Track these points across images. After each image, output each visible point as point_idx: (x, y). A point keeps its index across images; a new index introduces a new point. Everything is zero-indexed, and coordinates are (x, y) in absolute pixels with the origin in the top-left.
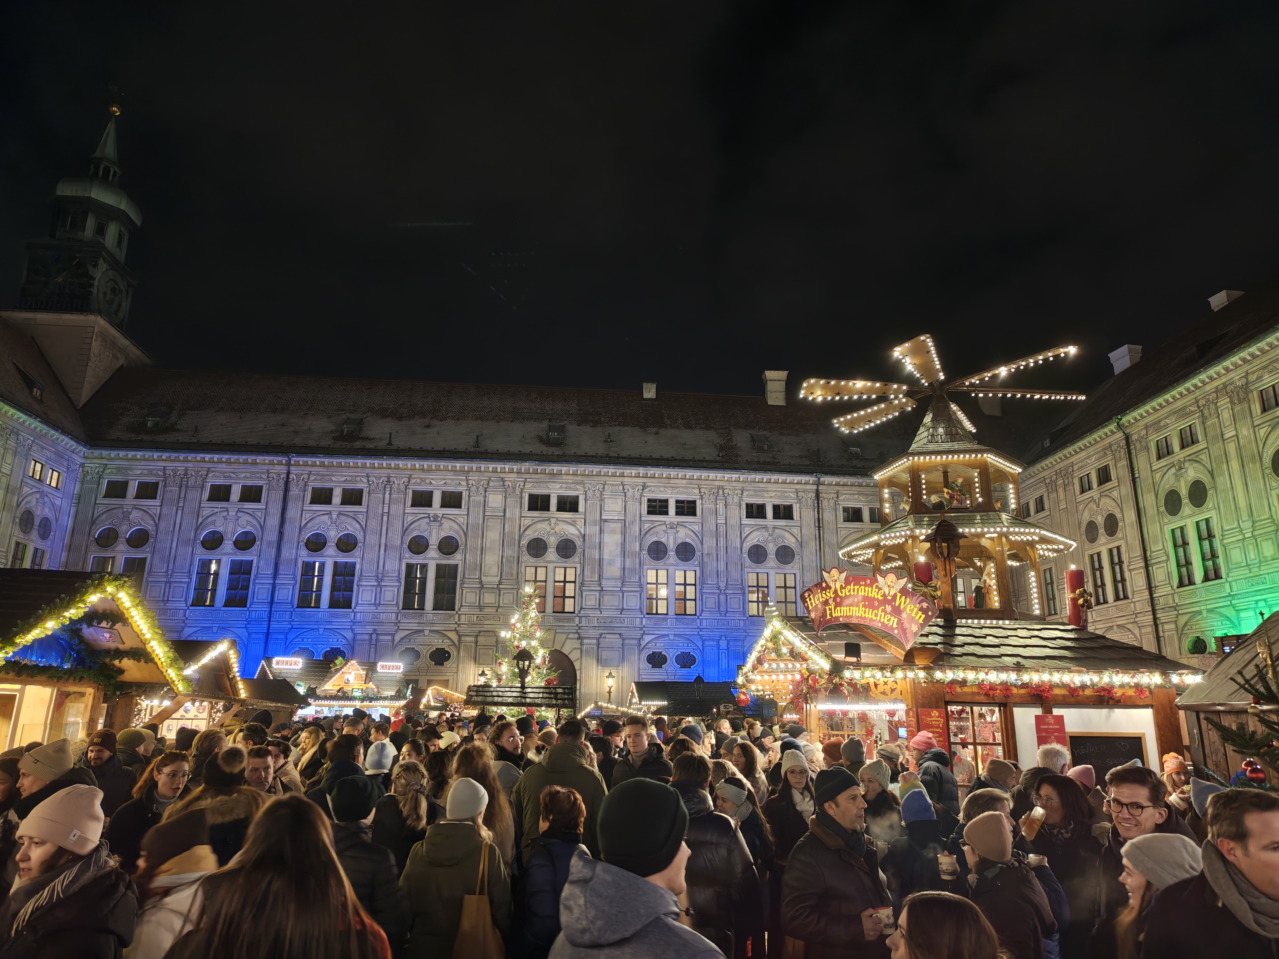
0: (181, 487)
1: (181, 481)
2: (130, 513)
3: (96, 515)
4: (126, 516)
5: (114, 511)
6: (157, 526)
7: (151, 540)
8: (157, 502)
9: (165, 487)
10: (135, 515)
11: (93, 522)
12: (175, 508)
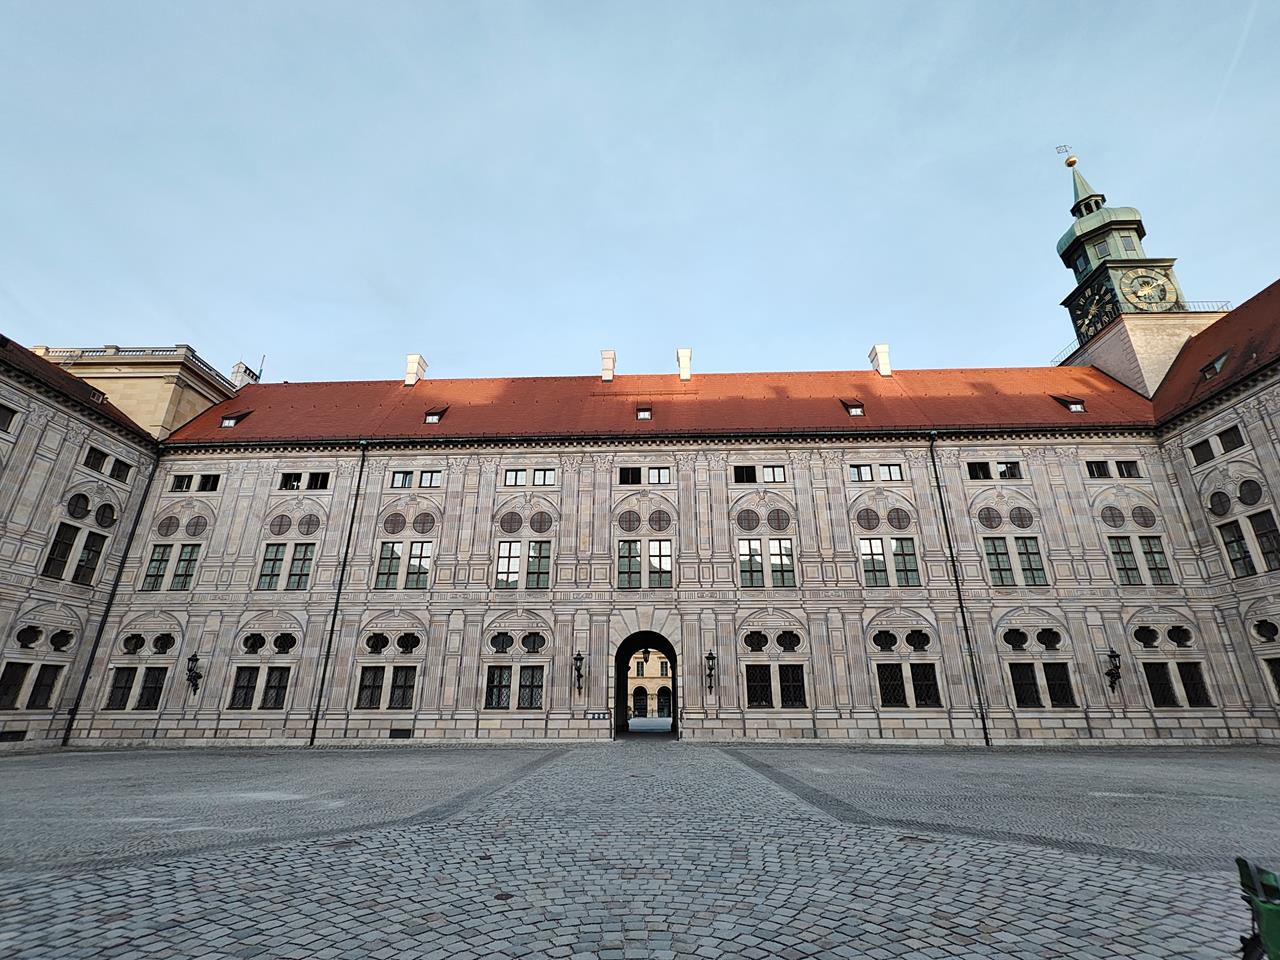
0: (1262, 419)
1: (1259, 412)
2: (1227, 470)
3: (1198, 486)
4: (1225, 474)
5: (1211, 474)
6: (1261, 471)
7: (1264, 489)
8: (1247, 447)
9: (1245, 427)
10: (1233, 469)
11: (1199, 493)
12: (1270, 444)
